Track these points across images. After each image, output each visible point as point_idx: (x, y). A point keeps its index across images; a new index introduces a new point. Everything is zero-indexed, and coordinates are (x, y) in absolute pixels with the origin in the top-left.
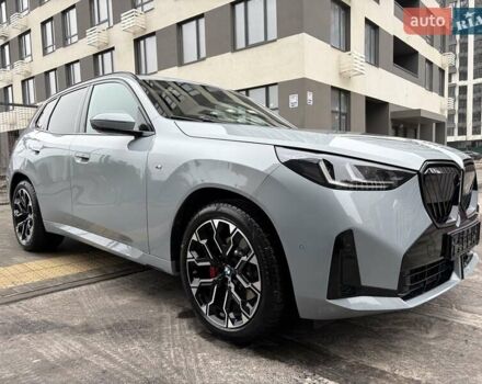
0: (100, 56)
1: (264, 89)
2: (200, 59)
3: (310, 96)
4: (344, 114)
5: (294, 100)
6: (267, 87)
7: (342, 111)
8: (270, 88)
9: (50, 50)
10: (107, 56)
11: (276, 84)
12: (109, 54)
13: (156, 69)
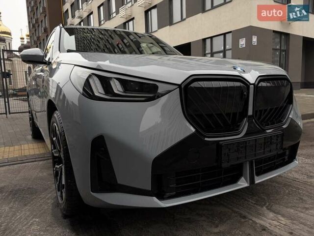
0: (127, 24)
1: (223, 36)
2: (182, 20)
3: (255, 39)
4: (284, 51)
5: (242, 42)
6: (224, 34)
7: (282, 48)
8: (227, 35)
9: (102, 22)
10: (131, 23)
11: (230, 32)
12: (132, 21)
13: (157, 29)
